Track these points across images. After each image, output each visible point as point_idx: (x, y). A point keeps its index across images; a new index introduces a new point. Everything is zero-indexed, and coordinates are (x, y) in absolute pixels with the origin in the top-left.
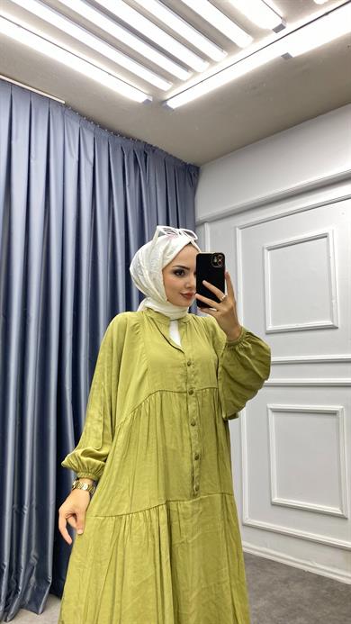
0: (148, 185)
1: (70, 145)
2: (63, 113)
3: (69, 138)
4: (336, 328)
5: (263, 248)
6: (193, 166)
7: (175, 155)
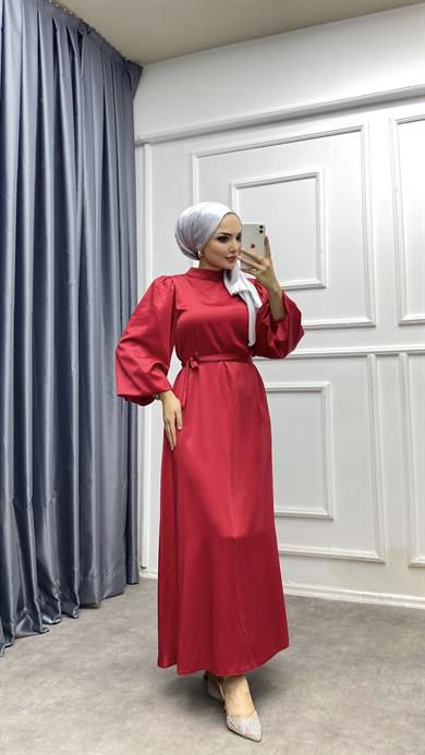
4: (324, 288)
5: (230, 185)
6: (134, 64)
7: (113, 44)
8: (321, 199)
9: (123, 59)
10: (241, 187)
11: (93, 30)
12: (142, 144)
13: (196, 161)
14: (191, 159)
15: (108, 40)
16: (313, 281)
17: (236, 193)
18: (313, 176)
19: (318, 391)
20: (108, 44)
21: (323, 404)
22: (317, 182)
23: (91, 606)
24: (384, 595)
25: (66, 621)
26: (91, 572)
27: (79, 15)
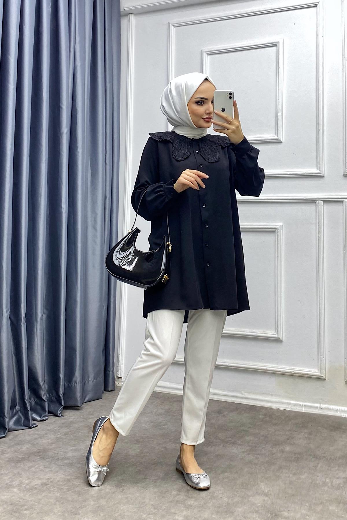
5: (202, 52)
12: (127, 14)
13: (173, 30)
14: (169, 28)
16: (272, 137)
18: (275, 45)
19: (272, 231)
23: (74, 407)
24: (323, 406)
25: (52, 419)
26: (74, 379)
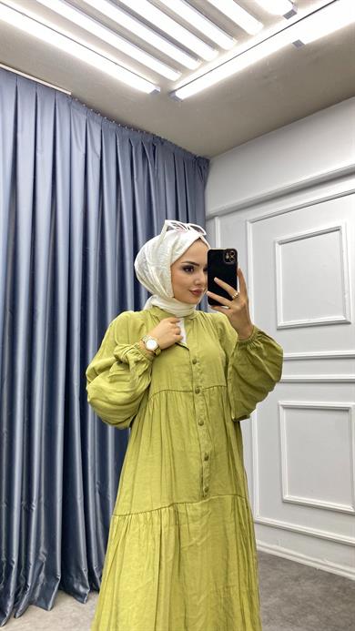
0: (156, 179)
1: (76, 137)
2: (69, 105)
3: (75, 130)
4: (349, 323)
5: (274, 243)
6: (203, 159)
7: (184, 147)
8: (344, 249)
9: (195, 157)
10: (282, 243)
11: (165, 140)
12: (213, 217)
13: (250, 226)
14: (246, 224)
15: (179, 145)
16: (340, 318)
17: (279, 248)
18: (338, 229)
19: (346, 410)
20: (180, 148)
21: (350, 422)
22: (341, 234)
27: (152, 130)
